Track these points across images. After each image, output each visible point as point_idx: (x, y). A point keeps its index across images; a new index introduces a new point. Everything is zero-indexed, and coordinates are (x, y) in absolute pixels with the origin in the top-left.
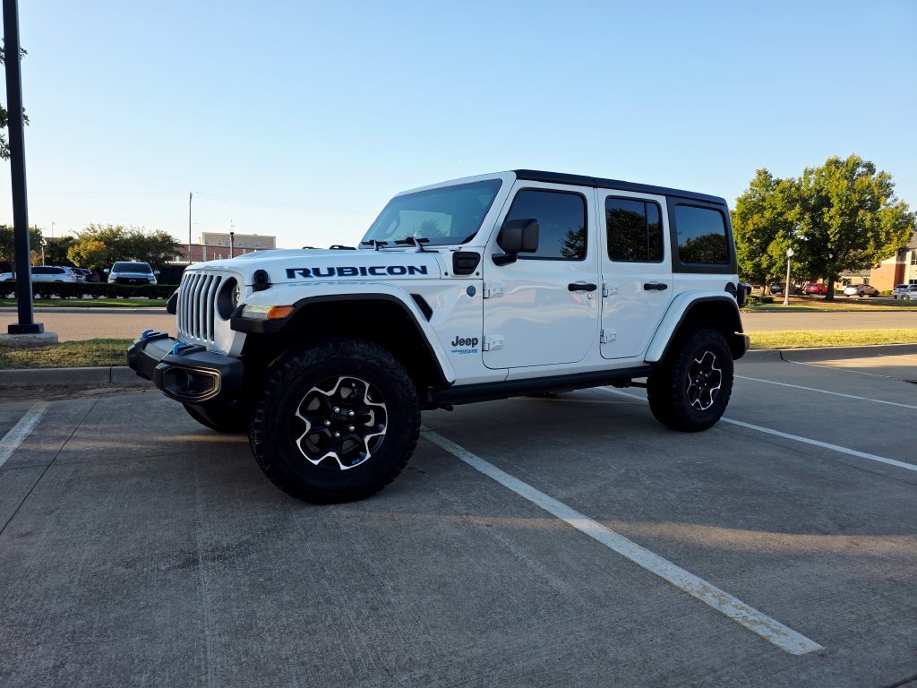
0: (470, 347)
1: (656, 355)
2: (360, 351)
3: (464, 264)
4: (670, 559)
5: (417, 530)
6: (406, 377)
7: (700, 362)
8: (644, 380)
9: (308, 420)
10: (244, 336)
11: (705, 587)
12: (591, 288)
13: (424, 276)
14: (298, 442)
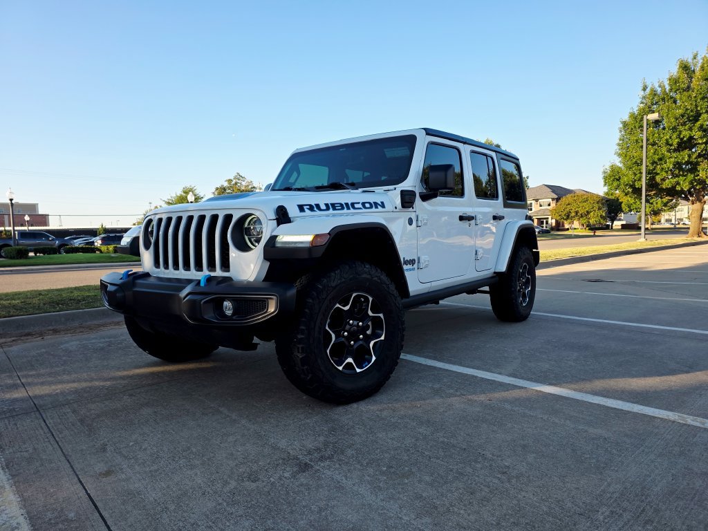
0: (411, 266)
1: (503, 268)
6: (395, 291)
7: (521, 271)
8: (487, 288)
9: (333, 332)
10: (268, 264)
11: (679, 416)
12: (470, 218)
13: (384, 210)
14: (328, 351)
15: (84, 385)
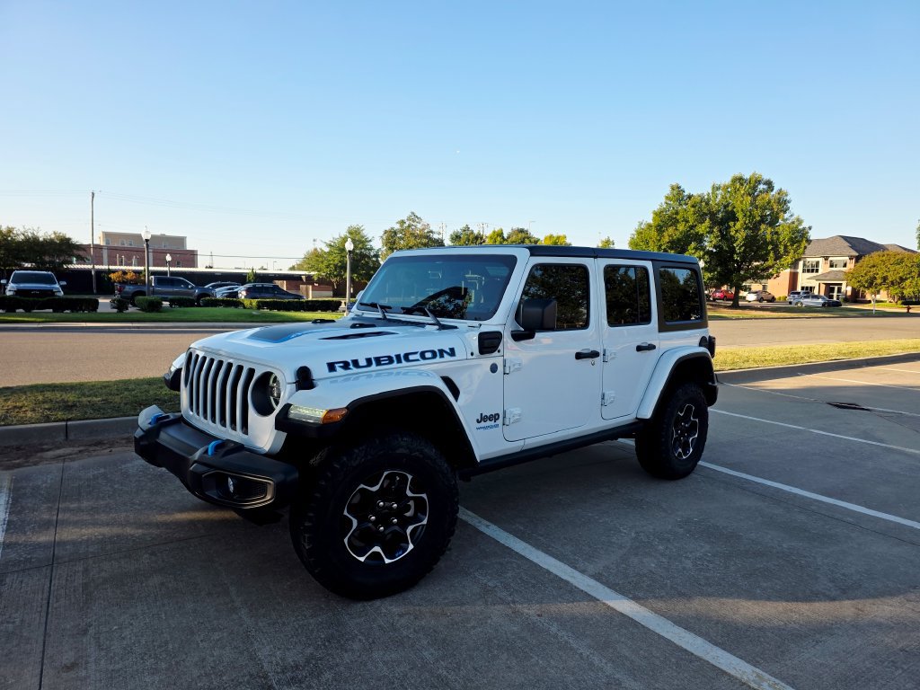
0: (492, 423)
1: (647, 413)
2: (403, 445)
3: (489, 343)
4: (716, 644)
5: (474, 627)
6: (446, 465)
7: (682, 415)
9: (354, 517)
10: (284, 435)
11: (758, 675)
12: (594, 354)
13: (453, 358)
14: (346, 540)
15: (116, 530)
